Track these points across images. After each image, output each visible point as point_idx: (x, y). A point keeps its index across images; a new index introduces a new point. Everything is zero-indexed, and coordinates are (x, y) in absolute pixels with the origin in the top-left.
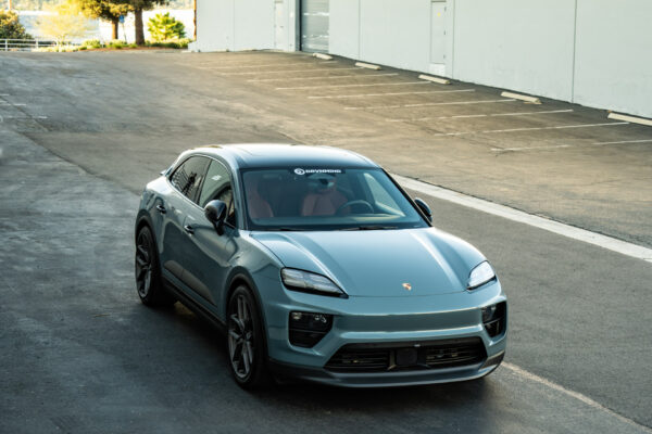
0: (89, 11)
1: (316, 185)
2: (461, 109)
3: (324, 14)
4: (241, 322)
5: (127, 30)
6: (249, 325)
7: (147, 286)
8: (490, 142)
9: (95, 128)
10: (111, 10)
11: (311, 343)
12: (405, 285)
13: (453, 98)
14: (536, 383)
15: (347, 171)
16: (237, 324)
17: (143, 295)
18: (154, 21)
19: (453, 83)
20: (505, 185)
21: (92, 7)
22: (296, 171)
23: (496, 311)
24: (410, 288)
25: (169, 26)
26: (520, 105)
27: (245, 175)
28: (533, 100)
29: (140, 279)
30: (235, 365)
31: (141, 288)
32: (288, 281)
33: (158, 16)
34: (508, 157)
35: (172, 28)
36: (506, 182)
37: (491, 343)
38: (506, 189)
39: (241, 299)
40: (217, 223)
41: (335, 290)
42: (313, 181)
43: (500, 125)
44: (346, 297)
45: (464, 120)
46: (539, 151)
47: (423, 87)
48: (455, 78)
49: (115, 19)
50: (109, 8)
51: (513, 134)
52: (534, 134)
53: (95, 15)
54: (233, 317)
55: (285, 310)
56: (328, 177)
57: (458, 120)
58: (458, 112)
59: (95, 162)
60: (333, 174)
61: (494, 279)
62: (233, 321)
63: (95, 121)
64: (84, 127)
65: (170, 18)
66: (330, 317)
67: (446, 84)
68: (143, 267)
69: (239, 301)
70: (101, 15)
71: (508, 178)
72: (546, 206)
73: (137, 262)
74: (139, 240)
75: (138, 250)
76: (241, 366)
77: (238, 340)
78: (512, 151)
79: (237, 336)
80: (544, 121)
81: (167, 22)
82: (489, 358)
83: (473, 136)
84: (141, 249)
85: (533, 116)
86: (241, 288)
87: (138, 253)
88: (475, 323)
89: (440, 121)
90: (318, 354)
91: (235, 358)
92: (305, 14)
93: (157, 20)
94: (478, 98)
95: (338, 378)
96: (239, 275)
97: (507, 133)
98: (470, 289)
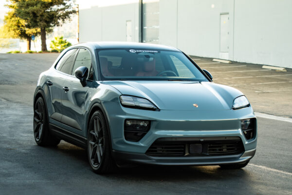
0: (12, 32)
1: (142, 59)
2: (238, 75)
3: (156, 27)
4: (96, 134)
5: (37, 44)
6: (100, 134)
7: (40, 134)
8: (255, 88)
9: (13, 83)
10: (27, 32)
11: (138, 140)
12: (194, 105)
13: (234, 69)
14: (275, 172)
15: (161, 52)
16: (94, 135)
17: (38, 140)
18: (53, 42)
19: (232, 63)
20: (262, 105)
21: (14, 30)
22: (130, 51)
23: (250, 125)
24: (197, 106)
25: (63, 45)
26: (274, 72)
27: (100, 52)
28: (282, 69)
29: (36, 131)
30: (92, 162)
31: (37, 136)
32: (124, 102)
33: (56, 38)
34: (265, 94)
35: (65, 46)
36: (264, 104)
37: (247, 143)
38: (263, 107)
39: (96, 119)
40: (82, 79)
41: (152, 106)
42: (141, 56)
43: (261, 81)
44: (159, 110)
45: (239, 79)
46: (284, 92)
47: (216, 65)
48: (235, 60)
49: (29, 38)
50: (25, 31)
51: (269, 85)
52: (282, 85)
53: (17, 36)
54: (91, 132)
55: (122, 119)
56: (150, 55)
57: (236, 79)
58: (236, 76)
59: (12, 96)
60: (153, 53)
61: (248, 106)
62: (92, 134)
63: (13, 80)
64: (6, 82)
65: (63, 40)
66: (150, 122)
67: (229, 63)
68: (38, 123)
69: (95, 121)
70: (20, 35)
71: (264, 102)
72: (287, 113)
73: (34, 120)
74: (36, 106)
75: (35, 112)
76: (96, 161)
77: (94, 145)
78: (268, 92)
79: (93, 143)
80: (287, 79)
81: (62, 42)
82: (246, 152)
83: (244, 86)
84: (37, 112)
85: (281, 77)
86: (96, 112)
87: (36, 115)
88: (237, 128)
89: (225, 80)
90: (142, 145)
91: (92, 158)
92: (145, 28)
93: (55, 41)
94: (247, 69)
95: (154, 160)
96: (95, 105)
97: (266, 84)
98: (234, 109)
